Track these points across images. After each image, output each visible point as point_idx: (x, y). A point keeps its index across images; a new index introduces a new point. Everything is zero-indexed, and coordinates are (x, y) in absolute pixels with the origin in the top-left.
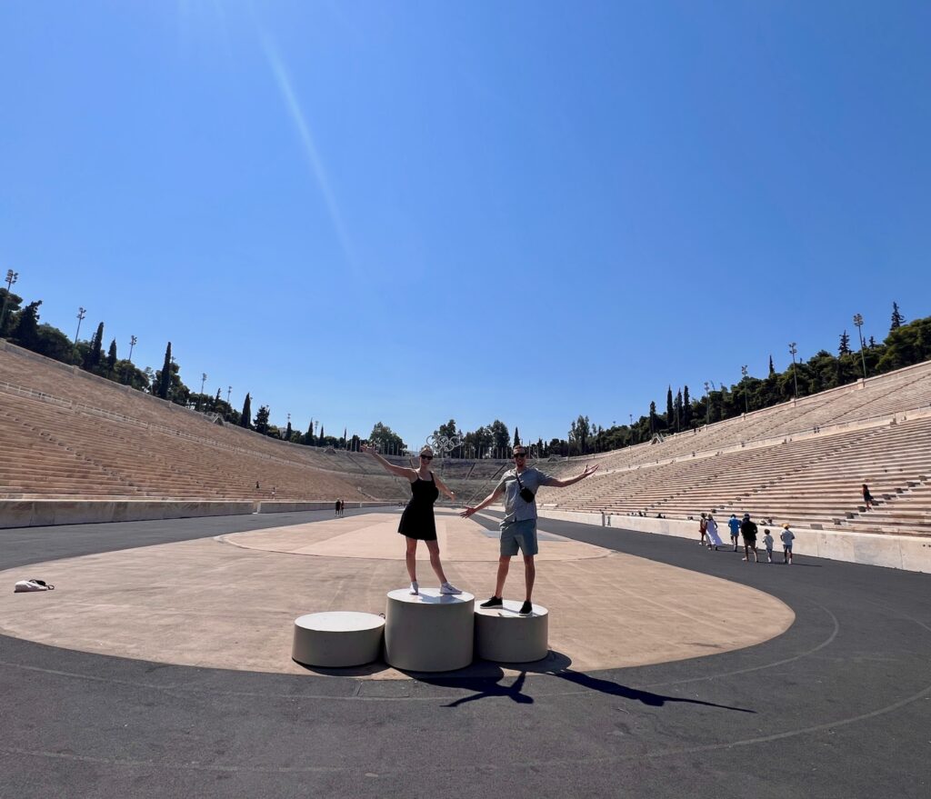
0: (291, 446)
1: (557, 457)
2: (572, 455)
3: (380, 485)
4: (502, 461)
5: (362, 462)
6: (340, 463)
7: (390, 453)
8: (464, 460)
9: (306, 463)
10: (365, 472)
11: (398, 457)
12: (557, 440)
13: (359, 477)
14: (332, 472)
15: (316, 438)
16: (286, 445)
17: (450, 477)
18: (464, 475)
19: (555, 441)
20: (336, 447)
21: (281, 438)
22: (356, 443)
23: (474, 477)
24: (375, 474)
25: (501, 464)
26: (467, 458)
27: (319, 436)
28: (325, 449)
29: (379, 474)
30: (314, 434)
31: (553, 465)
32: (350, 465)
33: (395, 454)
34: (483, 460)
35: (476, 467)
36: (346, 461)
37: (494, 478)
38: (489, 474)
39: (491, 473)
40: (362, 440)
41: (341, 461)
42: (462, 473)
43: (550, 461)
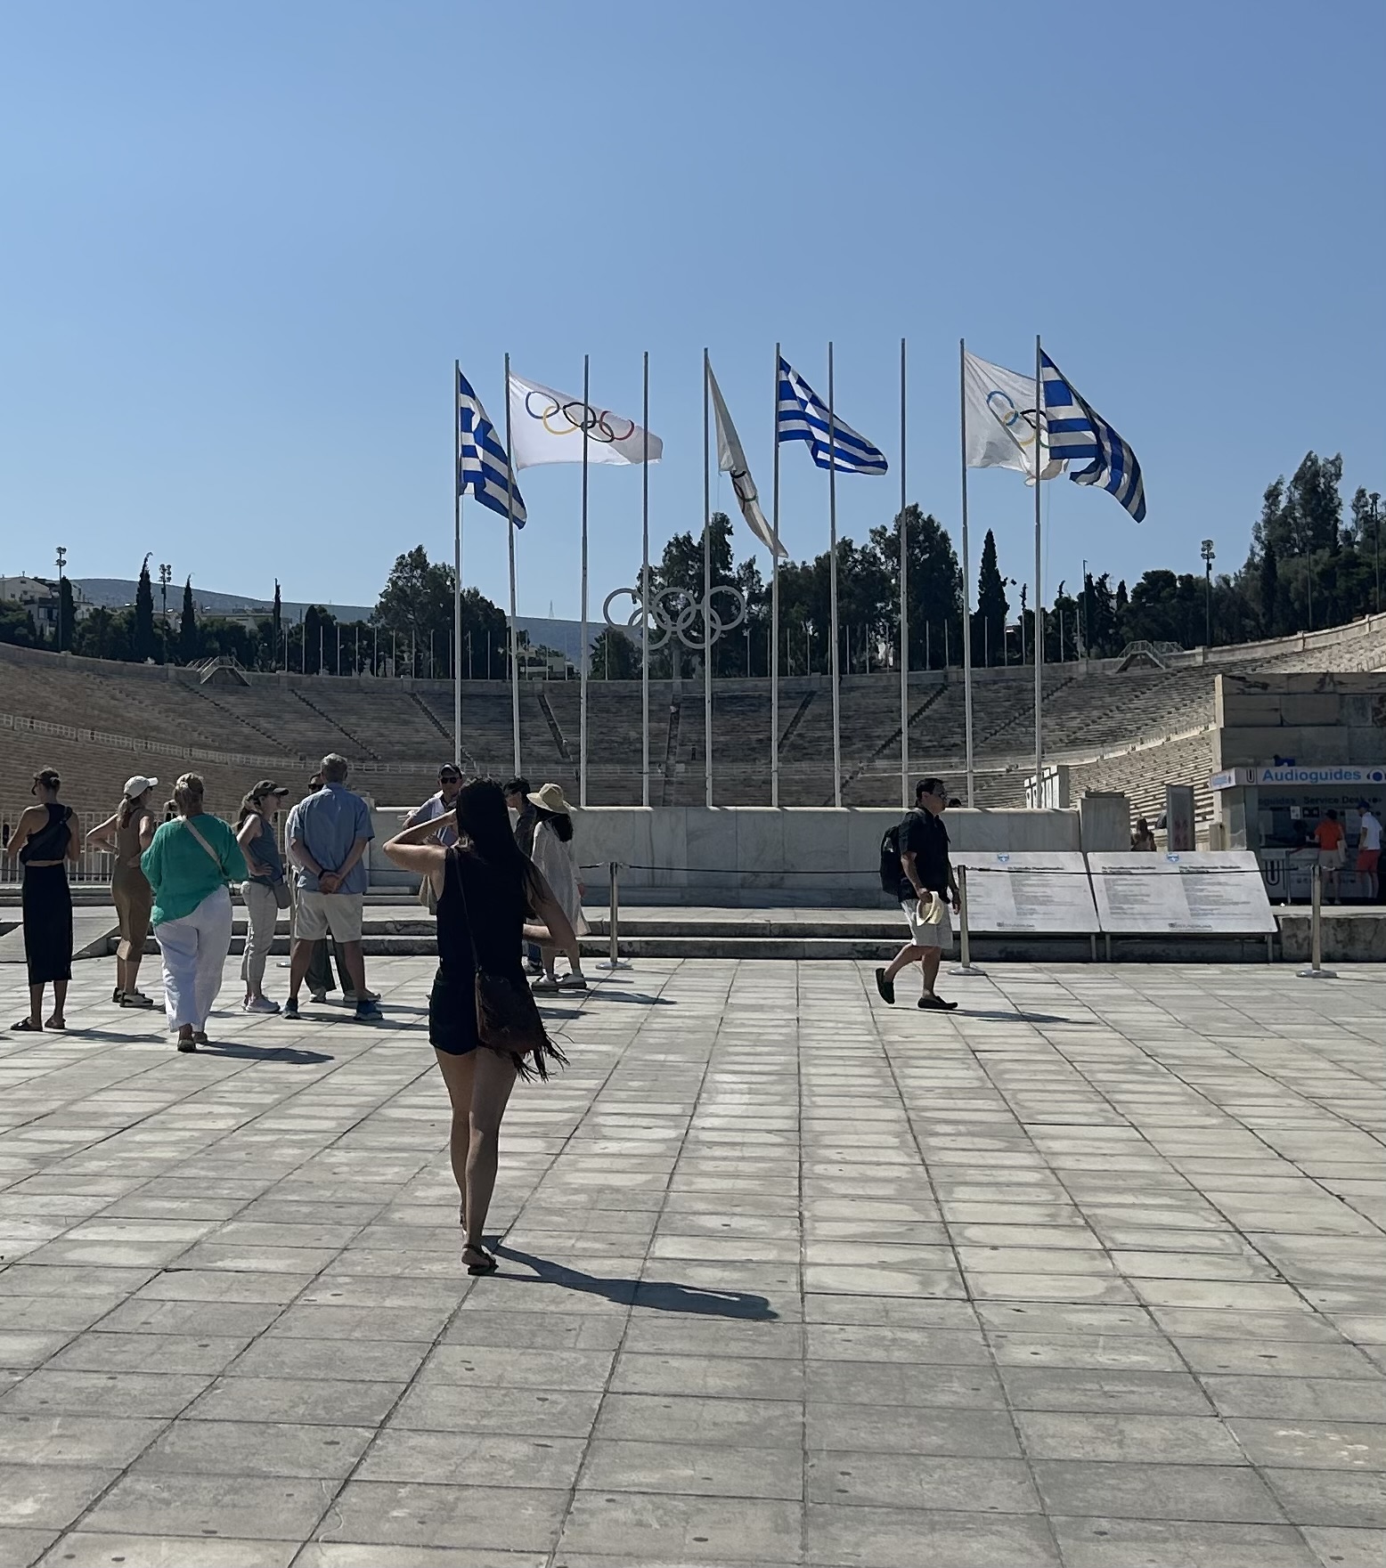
0: (78, 668)
2: (1211, 643)
6: (268, 724)
12: (1167, 577)
14: (238, 757)
16: (63, 665)
19: (1158, 582)
20: (247, 661)
21: (40, 644)
28: (207, 670)
31: (1140, 685)
32: (303, 726)
34: (847, 681)
36: (287, 716)
37: (886, 752)
38: (869, 737)
39: (878, 732)
40: (344, 627)
41: (267, 715)
42: (754, 737)
43: (1124, 669)
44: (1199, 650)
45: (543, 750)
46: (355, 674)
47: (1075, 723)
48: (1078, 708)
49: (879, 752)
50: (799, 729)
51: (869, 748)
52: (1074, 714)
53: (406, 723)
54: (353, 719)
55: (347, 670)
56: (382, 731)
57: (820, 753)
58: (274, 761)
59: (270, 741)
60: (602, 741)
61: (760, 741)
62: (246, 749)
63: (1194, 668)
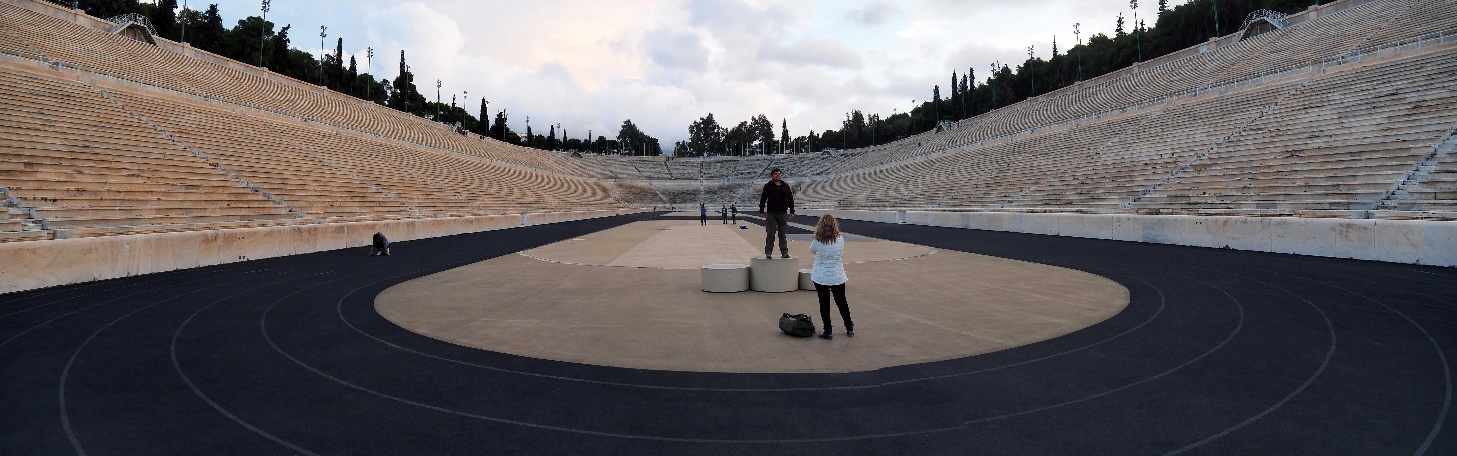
0: (534, 151)
1: (832, 151)
2: (846, 148)
3: (633, 190)
4: (769, 157)
5: (611, 165)
6: (588, 169)
7: (642, 155)
8: (725, 158)
9: (552, 170)
10: (616, 177)
11: (650, 158)
13: (611, 182)
14: (580, 178)
15: (560, 142)
17: (711, 177)
18: (727, 174)
19: (829, 134)
20: (582, 151)
21: (522, 144)
22: (602, 146)
23: (738, 177)
24: (627, 178)
25: (769, 160)
26: (729, 155)
27: (562, 139)
28: (571, 152)
29: (632, 178)
30: (556, 137)
31: (828, 159)
32: (598, 169)
33: (647, 155)
34: (747, 158)
35: (740, 165)
36: (594, 166)
37: (761, 176)
38: (755, 173)
39: (757, 171)
40: (609, 141)
41: (588, 166)
42: (724, 172)
43: (822, 155)
44: (842, 150)
45: (666, 176)
46: (612, 155)
47: (812, 169)
48: (812, 165)
49: (759, 177)
50: (736, 170)
51: (756, 175)
52: (811, 167)
53: (627, 168)
54: (612, 167)
55: (610, 154)
56: (621, 170)
57: (743, 177)
58: (591, 179)
59: (589, 173)
60: (682, 174)
61: (726, 173)
62: (582, 176)
63: (842, 155)
